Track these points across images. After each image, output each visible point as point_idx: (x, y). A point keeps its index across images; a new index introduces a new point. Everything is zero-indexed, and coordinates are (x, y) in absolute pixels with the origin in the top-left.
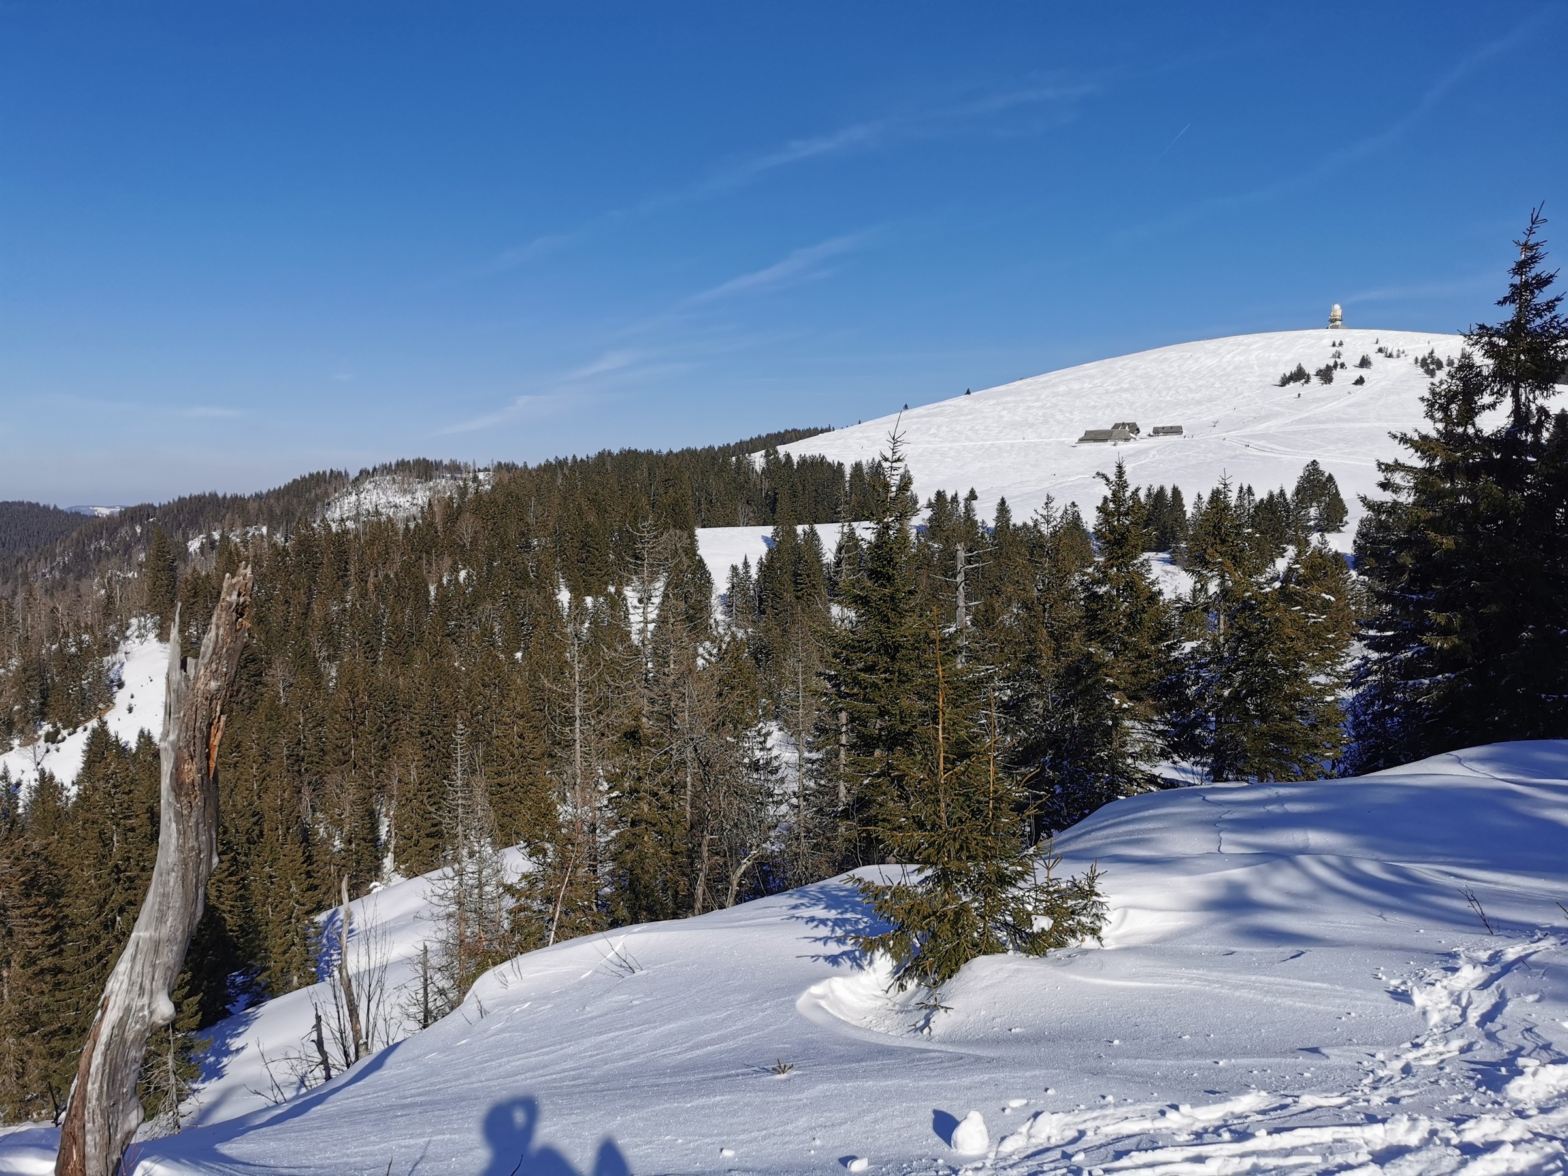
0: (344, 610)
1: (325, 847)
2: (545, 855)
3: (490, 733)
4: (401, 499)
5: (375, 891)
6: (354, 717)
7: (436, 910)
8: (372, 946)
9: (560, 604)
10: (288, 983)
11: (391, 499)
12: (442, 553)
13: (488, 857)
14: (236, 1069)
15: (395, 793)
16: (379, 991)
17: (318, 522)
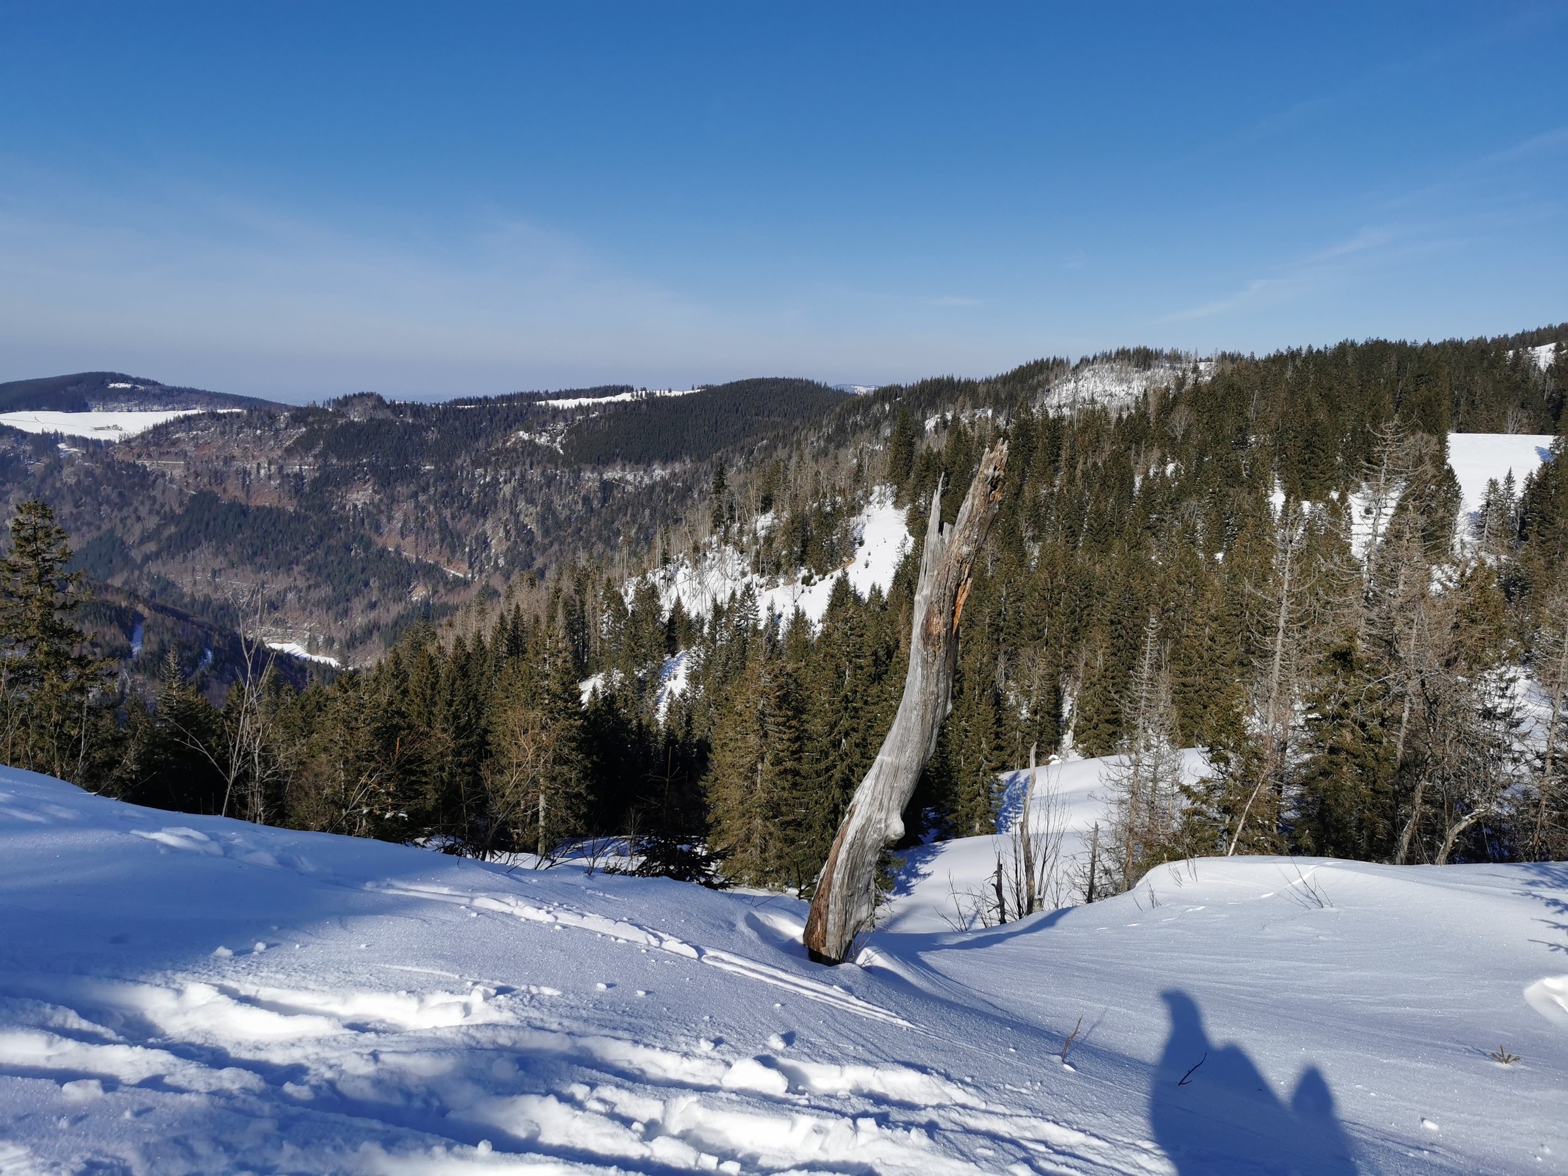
0: (1052, 494)
1: (1013, 713)
2: (1227, 763)
3: (1179, 631)
4: (1117, 388)
5: (1053, 763)
6: (1051, 597)
7: (1110, 795)
8: (1051, 815)
9: (1272, 507)
10: (971, 828)
11: (1107, 388)
12: (1152, 445)
13: (1166, 754)
14: (922, 890)
15: (1081, 675)
16: (1053, 856)
17: (1037, 407)
